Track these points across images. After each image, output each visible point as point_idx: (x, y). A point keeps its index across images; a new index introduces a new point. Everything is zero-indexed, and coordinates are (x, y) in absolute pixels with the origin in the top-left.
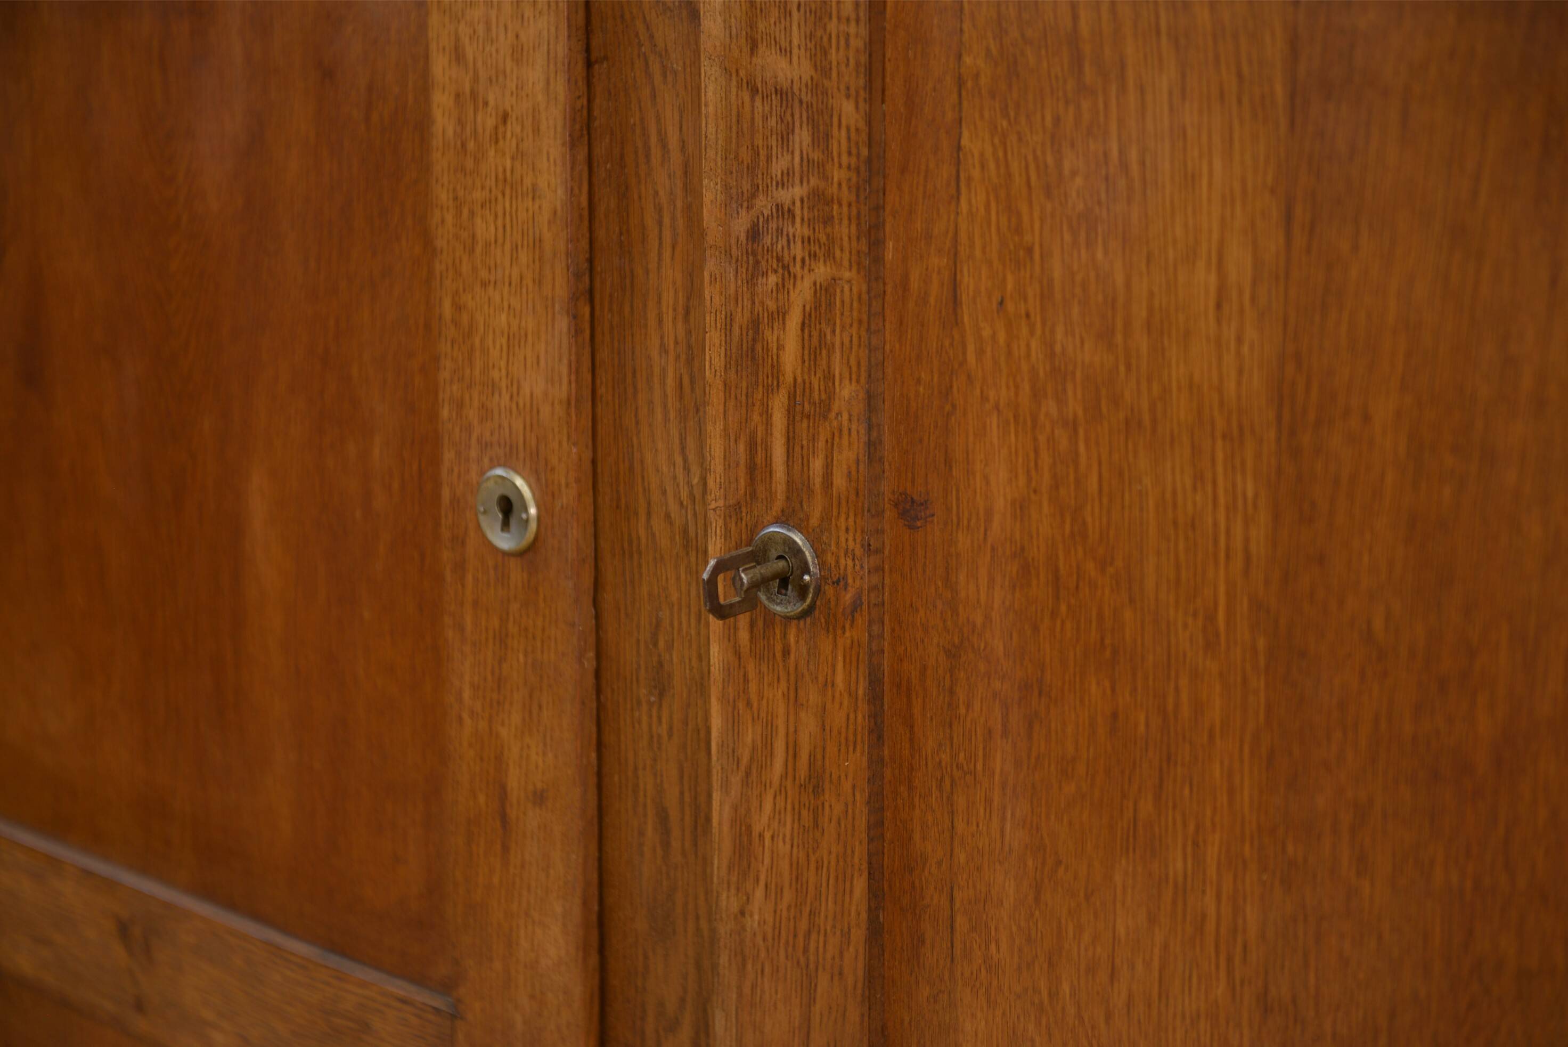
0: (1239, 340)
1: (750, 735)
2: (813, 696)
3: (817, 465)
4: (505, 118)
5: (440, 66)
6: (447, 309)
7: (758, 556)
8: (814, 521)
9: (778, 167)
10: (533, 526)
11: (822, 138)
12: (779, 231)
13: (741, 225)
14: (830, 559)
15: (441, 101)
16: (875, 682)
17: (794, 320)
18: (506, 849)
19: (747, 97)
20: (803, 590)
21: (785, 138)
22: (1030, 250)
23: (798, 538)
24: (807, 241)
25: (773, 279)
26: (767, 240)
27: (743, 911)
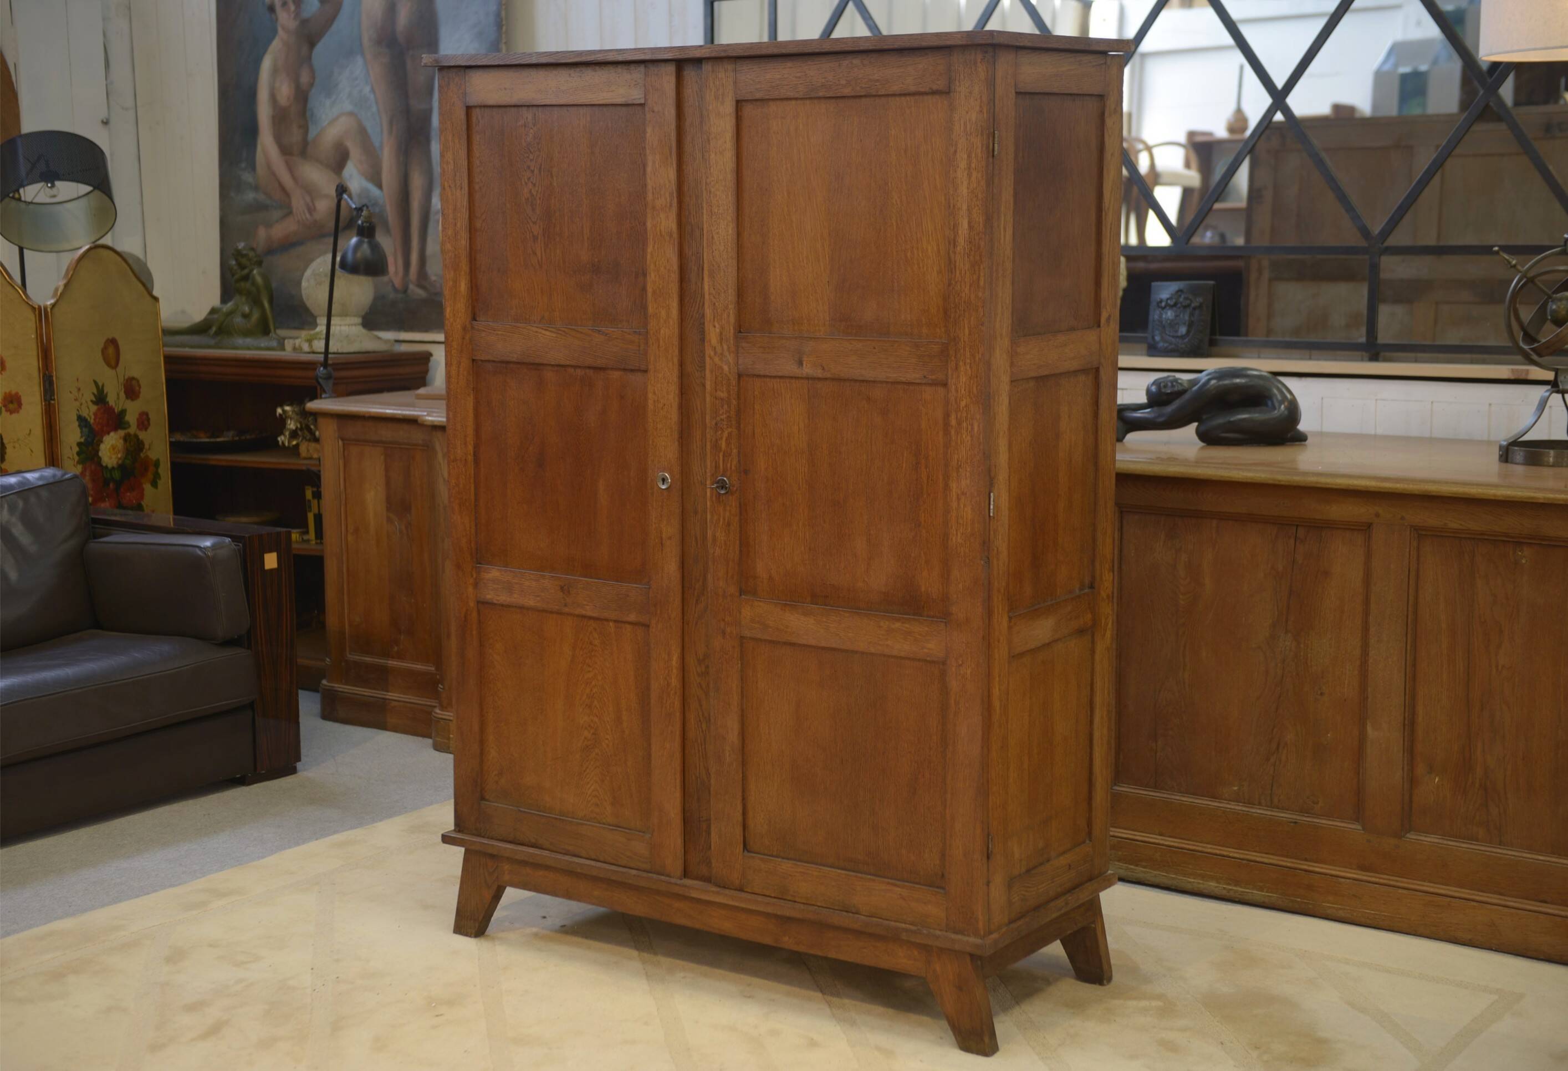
0: (802, 437)
1: (716, 517)
2: (728, 508)
3: (729, 465)
4: (664, 405)
5: (650, 395)
6: (651, 442)
7: (717, 482)
8: (728, 475)
9: (721, 412)
10: (669, 483)
11: (730, 407)
12: (721, 423)
13: (714, 423)
14: (731, 482)
15: (650, 402)
16: (740, 504)
17: (724, 439)
18: (662, 550)
19: (715, 400)
20: (726, 488)
21: (722, 407)
22: (767, 425)
23: (725, 479)
24: (726, 425)
25: (720, 432)
26: (719, 425)
27: (714, 553)
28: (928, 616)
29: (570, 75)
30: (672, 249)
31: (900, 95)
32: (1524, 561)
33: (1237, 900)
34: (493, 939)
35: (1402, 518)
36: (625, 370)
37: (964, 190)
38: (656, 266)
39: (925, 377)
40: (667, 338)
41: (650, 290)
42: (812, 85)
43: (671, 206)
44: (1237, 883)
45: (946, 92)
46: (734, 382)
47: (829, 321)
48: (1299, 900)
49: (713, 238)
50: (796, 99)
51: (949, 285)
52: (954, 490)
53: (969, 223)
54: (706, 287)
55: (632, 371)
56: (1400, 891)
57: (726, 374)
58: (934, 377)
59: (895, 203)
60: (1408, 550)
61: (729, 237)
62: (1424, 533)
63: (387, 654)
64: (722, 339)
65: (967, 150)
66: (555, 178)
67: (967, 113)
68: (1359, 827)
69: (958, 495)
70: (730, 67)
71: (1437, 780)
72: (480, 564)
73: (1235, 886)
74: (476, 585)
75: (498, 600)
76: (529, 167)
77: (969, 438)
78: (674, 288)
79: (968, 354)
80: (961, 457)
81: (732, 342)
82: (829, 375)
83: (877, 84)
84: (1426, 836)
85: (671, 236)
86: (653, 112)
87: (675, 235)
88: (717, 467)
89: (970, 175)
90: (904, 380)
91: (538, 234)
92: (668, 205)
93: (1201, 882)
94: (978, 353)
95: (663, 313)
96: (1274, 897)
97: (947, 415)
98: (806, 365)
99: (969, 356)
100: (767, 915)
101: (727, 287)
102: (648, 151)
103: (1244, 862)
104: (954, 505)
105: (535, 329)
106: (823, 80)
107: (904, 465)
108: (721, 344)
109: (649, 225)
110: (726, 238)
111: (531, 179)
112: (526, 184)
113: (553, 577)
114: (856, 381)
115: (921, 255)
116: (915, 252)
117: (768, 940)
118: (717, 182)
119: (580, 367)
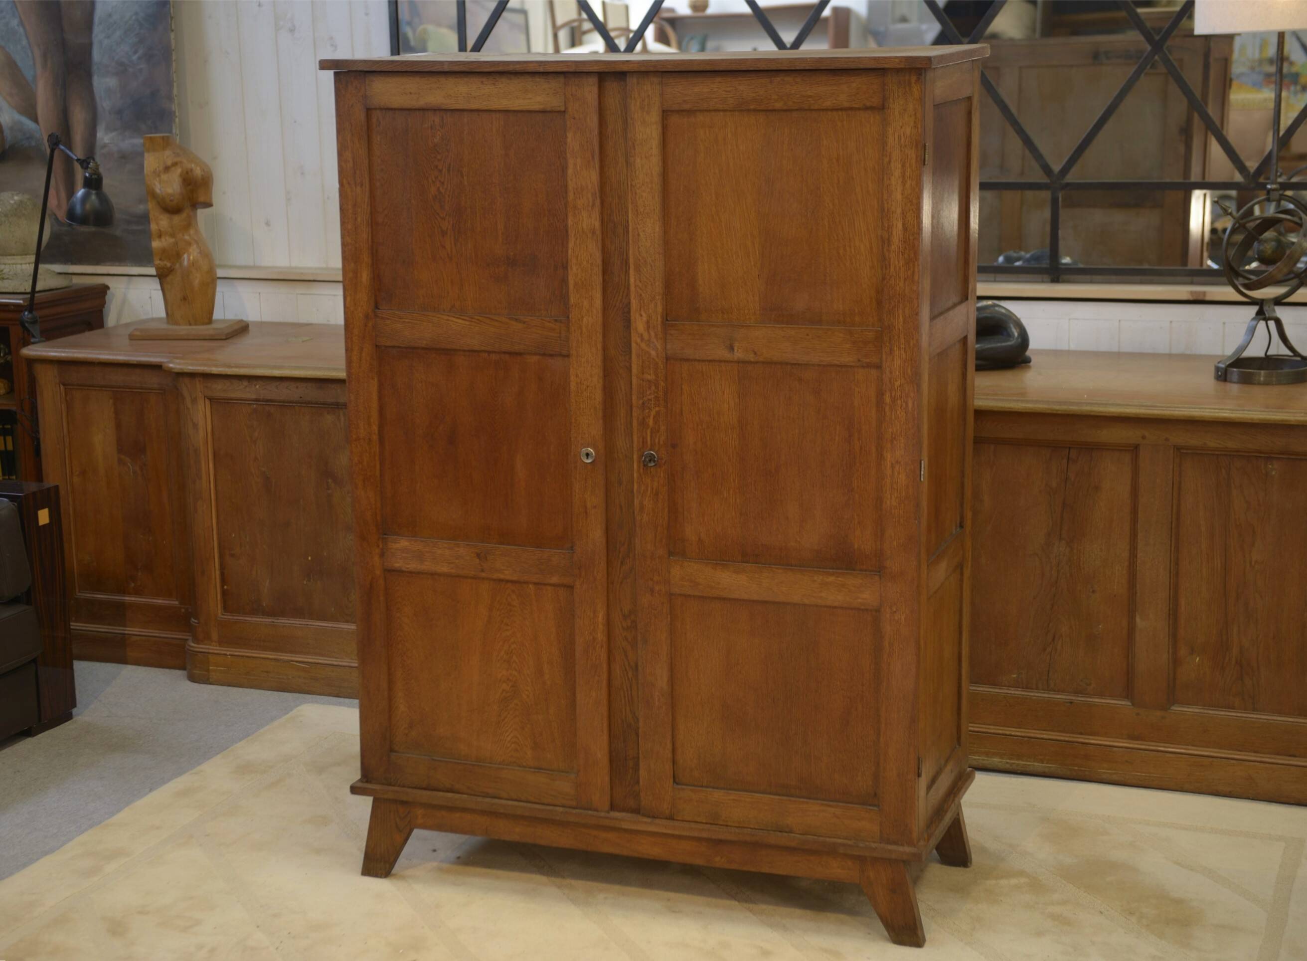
0: (732, 415)
1: (643, 488)
2: (656, 479)
3: (657, 441)
4: (588, 387)
5: (573, 378)
7: (645, 456)
8: (656, 450)
9: (648, 393)
10: (594, 458)
11: (657, 388)
12: (649, 403)
13: (641, 402)
14: (660, 455)
15: (573, 384)
16: (668, 475)
17: (652, 417)
18: (587, 518)
19: (642, 382)
20: (654, 461)
21: (650, 388)
22: (695, 403)
23: (652, 452)
24: (654, 404)
25: (647, 411)
26: (646, 404)
27: (641, 519)
28: (861, 570)
29: (482, 82)
30: (595, 245)
31: (832, 110)
32: (1274, 473)
33: (1019, 772)
34: (403, 878)
35: (1167, 439)
36: (544, 355)
37: (898, 196)
38: (577, 260)
39: (859, 360)
40: (590, 325)
41: (571, 282)
42: (742, 98)
43: (594, 205)
44: (1019, 757)
45: (881, 108)
46: (662, 366)
47: (760, 310)
48: (1076, 768)
49: (639, 235)
50: (724, 111)
51: (884, 279)
52: (888, 460)
53: (904, 225)
54: (632, 280)
55: (551, 355)
56: (1168, 755)
57: (653, 359)
58: (868, 360)
59: (827, 205)
60: (1171, 467)
61: (656, 235)
62: (1185, 451)
63: (124, 592)
64: (648, 327)
65: (901, 160)
66: (465, 178)
67: (901, 127)
68: (1129, 703)
69: (892, 464)
70: (656, 80)
71: (1198, 659)
72: (385, 534)
73: (1018, 759)
74: (382, 555)
75: (408, 568)
76: (436, 167)
77: (903, 413)
78: (598, 280)
79: (902, 340)
80: (895, 431)
81: (659, 329)
82: (761, 359)
83: (809, 99)
84: (1188, 708)
85: (594, 233)
86: (574, 118)
87: (598, 232)
88: (644, 442)
89: (904, 183)
90: (838, 363)
91: (447, 229)
92: (591, 204)
93: (986, 758)
94: (913, 339)
95: (586, 303)
96: (1053, 767)
97: (880, 394)
98: (738, 350)
99: (903, 342)
100: (699, 840)
101: (654, 280)
102: (568, 155)
103: (1026, 739)
104: (889, 472)
105: (446, 318)
106: (754, 95)
107: (837, 439)
108: (648, 332)
109: (570, 223)
110: (652, 235)
111: (439, 178)
112: (433, 182)
113: (468, 545)
114: (787, 364)
115: (853, 251)
116: (848, 249)
117: (699, 861)
118: (643, 185)
119: (495, 352)
